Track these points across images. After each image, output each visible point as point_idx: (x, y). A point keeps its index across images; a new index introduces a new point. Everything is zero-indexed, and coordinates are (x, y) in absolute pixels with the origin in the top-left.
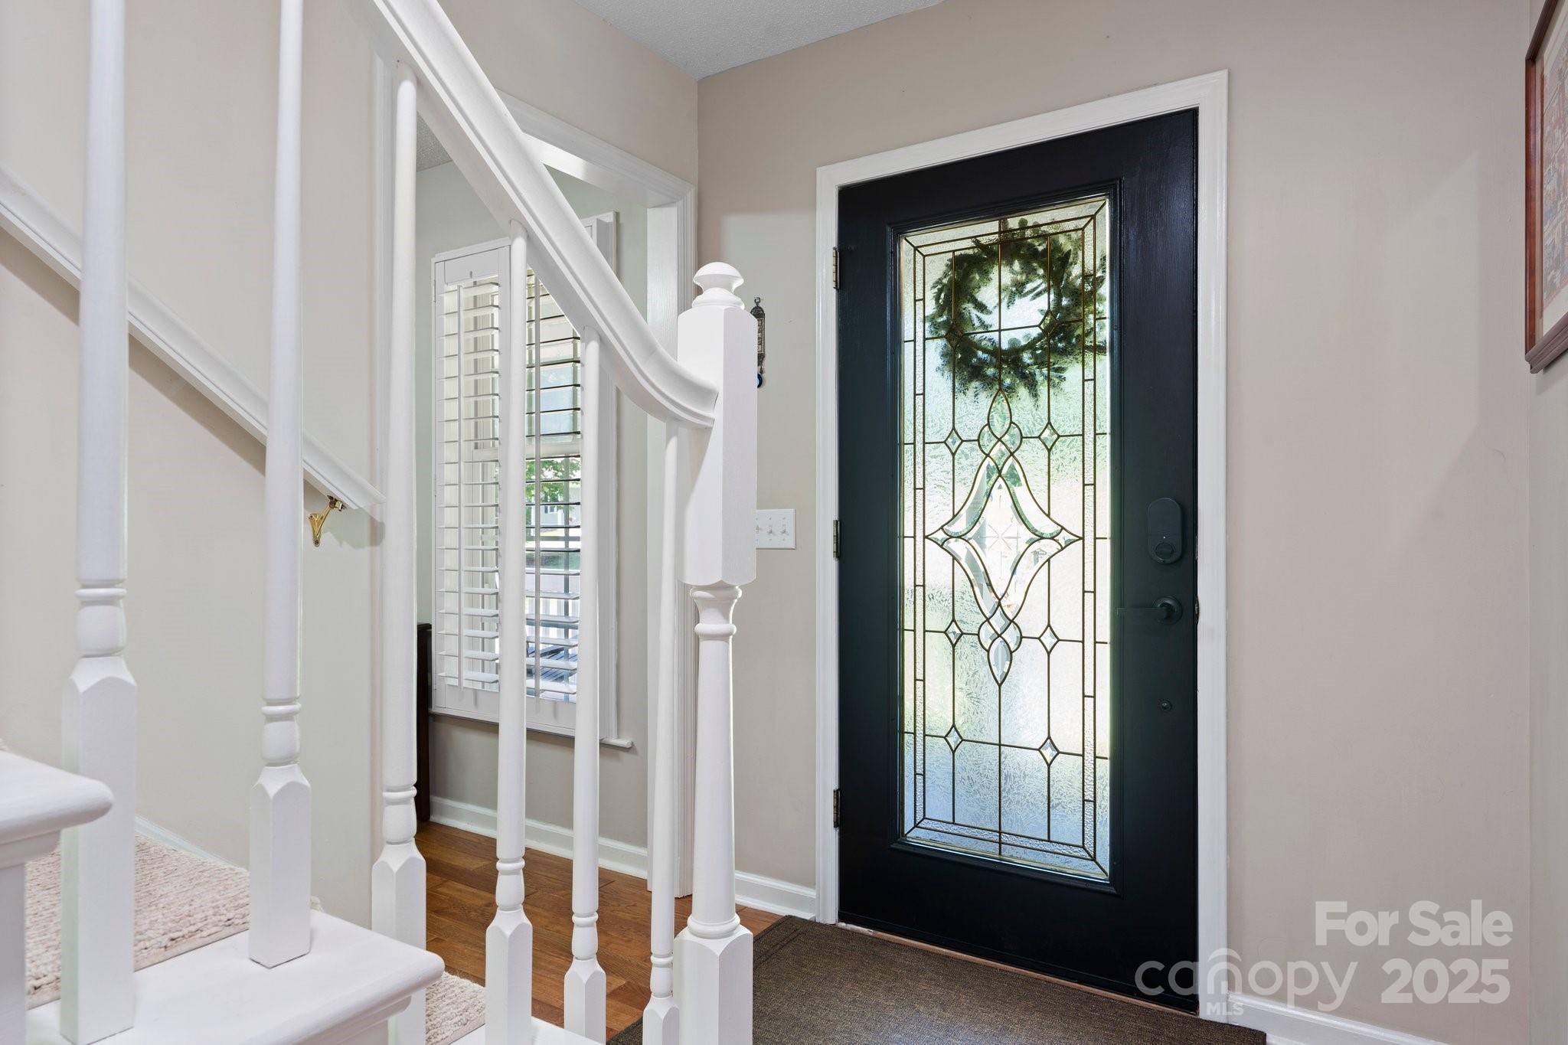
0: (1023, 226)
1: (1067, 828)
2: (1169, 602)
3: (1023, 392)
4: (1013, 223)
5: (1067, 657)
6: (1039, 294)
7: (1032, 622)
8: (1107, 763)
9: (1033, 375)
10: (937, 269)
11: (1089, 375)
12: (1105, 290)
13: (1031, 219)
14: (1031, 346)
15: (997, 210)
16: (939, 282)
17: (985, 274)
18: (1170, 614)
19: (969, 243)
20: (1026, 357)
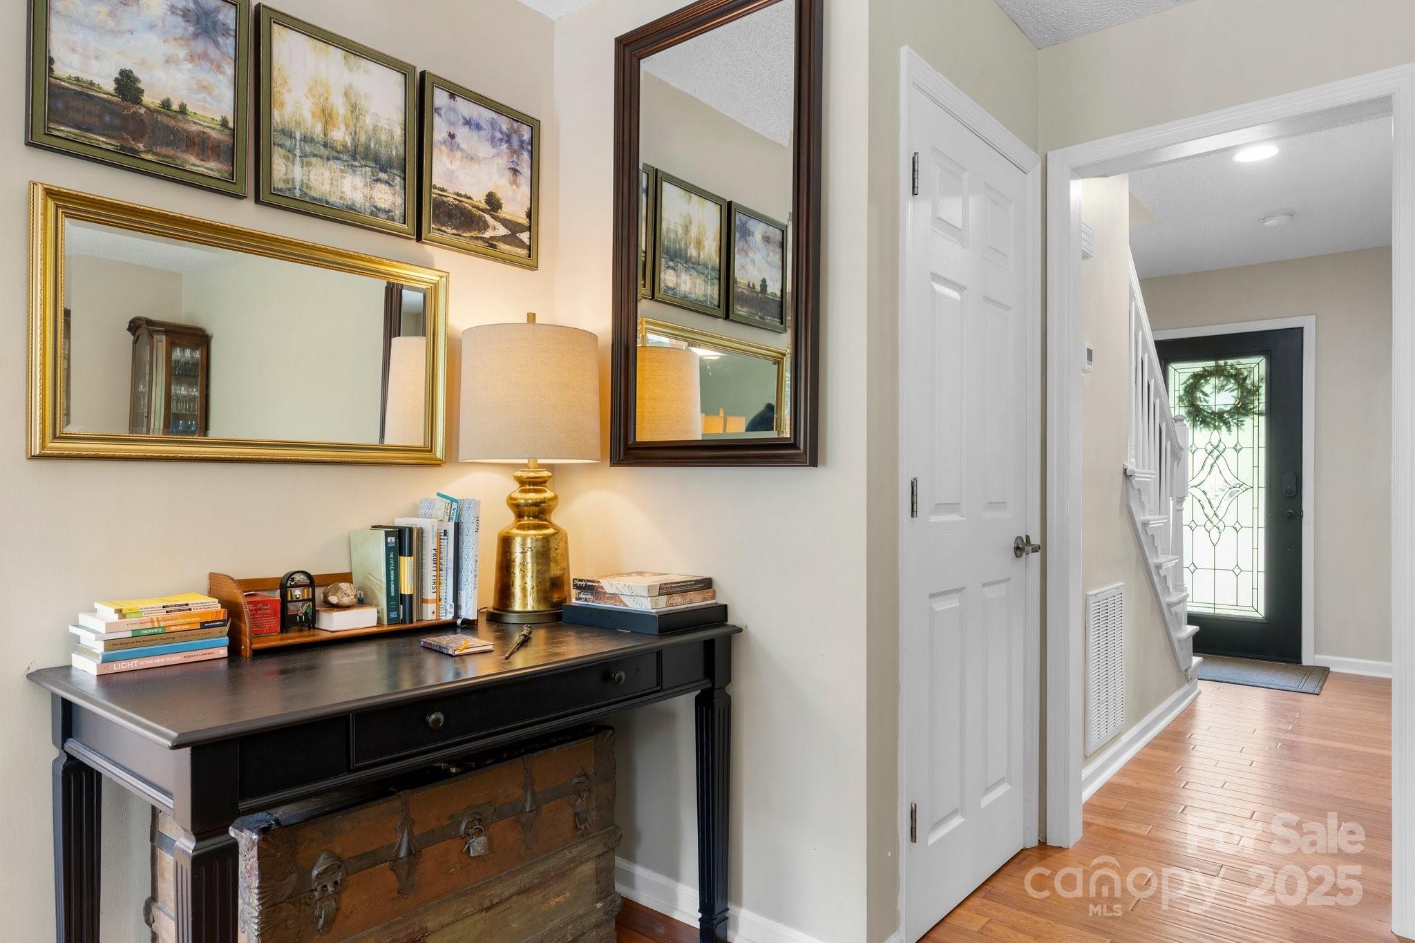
0: (1226, 364)
1: (1245, 599)
2: (1290, 511)
3: (1224, 428)
4: (1222, 363)
5: (1245, 534)
6: (1234, 390)
7: (1230, 520)
8: (1263, 574)
9: (1229, 423)
10: (1184, 377)
11: (1256, 424)
12: (1263, 390)
13: (1230, 362)
14: (1229, 412)
15: (1216, 357)
16: (1185, 383)
17: (1207, 381)
18: (1291, 517)
19: (1201, 369)
20: (1226, 416)
